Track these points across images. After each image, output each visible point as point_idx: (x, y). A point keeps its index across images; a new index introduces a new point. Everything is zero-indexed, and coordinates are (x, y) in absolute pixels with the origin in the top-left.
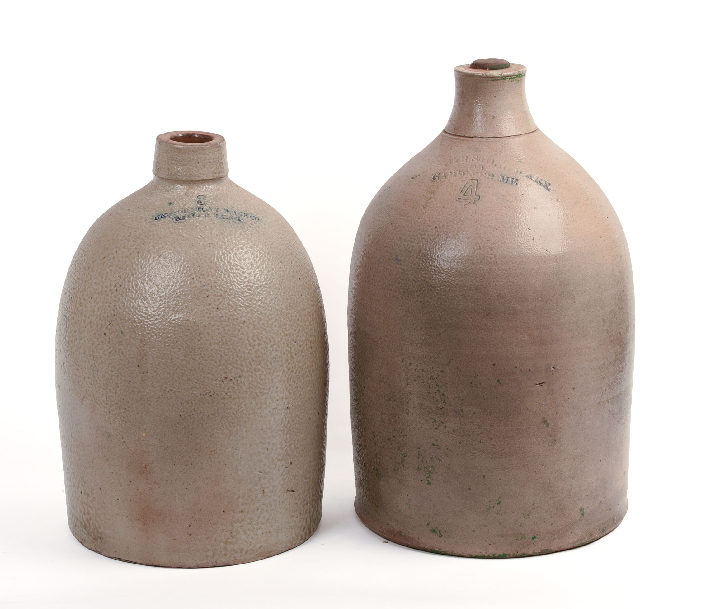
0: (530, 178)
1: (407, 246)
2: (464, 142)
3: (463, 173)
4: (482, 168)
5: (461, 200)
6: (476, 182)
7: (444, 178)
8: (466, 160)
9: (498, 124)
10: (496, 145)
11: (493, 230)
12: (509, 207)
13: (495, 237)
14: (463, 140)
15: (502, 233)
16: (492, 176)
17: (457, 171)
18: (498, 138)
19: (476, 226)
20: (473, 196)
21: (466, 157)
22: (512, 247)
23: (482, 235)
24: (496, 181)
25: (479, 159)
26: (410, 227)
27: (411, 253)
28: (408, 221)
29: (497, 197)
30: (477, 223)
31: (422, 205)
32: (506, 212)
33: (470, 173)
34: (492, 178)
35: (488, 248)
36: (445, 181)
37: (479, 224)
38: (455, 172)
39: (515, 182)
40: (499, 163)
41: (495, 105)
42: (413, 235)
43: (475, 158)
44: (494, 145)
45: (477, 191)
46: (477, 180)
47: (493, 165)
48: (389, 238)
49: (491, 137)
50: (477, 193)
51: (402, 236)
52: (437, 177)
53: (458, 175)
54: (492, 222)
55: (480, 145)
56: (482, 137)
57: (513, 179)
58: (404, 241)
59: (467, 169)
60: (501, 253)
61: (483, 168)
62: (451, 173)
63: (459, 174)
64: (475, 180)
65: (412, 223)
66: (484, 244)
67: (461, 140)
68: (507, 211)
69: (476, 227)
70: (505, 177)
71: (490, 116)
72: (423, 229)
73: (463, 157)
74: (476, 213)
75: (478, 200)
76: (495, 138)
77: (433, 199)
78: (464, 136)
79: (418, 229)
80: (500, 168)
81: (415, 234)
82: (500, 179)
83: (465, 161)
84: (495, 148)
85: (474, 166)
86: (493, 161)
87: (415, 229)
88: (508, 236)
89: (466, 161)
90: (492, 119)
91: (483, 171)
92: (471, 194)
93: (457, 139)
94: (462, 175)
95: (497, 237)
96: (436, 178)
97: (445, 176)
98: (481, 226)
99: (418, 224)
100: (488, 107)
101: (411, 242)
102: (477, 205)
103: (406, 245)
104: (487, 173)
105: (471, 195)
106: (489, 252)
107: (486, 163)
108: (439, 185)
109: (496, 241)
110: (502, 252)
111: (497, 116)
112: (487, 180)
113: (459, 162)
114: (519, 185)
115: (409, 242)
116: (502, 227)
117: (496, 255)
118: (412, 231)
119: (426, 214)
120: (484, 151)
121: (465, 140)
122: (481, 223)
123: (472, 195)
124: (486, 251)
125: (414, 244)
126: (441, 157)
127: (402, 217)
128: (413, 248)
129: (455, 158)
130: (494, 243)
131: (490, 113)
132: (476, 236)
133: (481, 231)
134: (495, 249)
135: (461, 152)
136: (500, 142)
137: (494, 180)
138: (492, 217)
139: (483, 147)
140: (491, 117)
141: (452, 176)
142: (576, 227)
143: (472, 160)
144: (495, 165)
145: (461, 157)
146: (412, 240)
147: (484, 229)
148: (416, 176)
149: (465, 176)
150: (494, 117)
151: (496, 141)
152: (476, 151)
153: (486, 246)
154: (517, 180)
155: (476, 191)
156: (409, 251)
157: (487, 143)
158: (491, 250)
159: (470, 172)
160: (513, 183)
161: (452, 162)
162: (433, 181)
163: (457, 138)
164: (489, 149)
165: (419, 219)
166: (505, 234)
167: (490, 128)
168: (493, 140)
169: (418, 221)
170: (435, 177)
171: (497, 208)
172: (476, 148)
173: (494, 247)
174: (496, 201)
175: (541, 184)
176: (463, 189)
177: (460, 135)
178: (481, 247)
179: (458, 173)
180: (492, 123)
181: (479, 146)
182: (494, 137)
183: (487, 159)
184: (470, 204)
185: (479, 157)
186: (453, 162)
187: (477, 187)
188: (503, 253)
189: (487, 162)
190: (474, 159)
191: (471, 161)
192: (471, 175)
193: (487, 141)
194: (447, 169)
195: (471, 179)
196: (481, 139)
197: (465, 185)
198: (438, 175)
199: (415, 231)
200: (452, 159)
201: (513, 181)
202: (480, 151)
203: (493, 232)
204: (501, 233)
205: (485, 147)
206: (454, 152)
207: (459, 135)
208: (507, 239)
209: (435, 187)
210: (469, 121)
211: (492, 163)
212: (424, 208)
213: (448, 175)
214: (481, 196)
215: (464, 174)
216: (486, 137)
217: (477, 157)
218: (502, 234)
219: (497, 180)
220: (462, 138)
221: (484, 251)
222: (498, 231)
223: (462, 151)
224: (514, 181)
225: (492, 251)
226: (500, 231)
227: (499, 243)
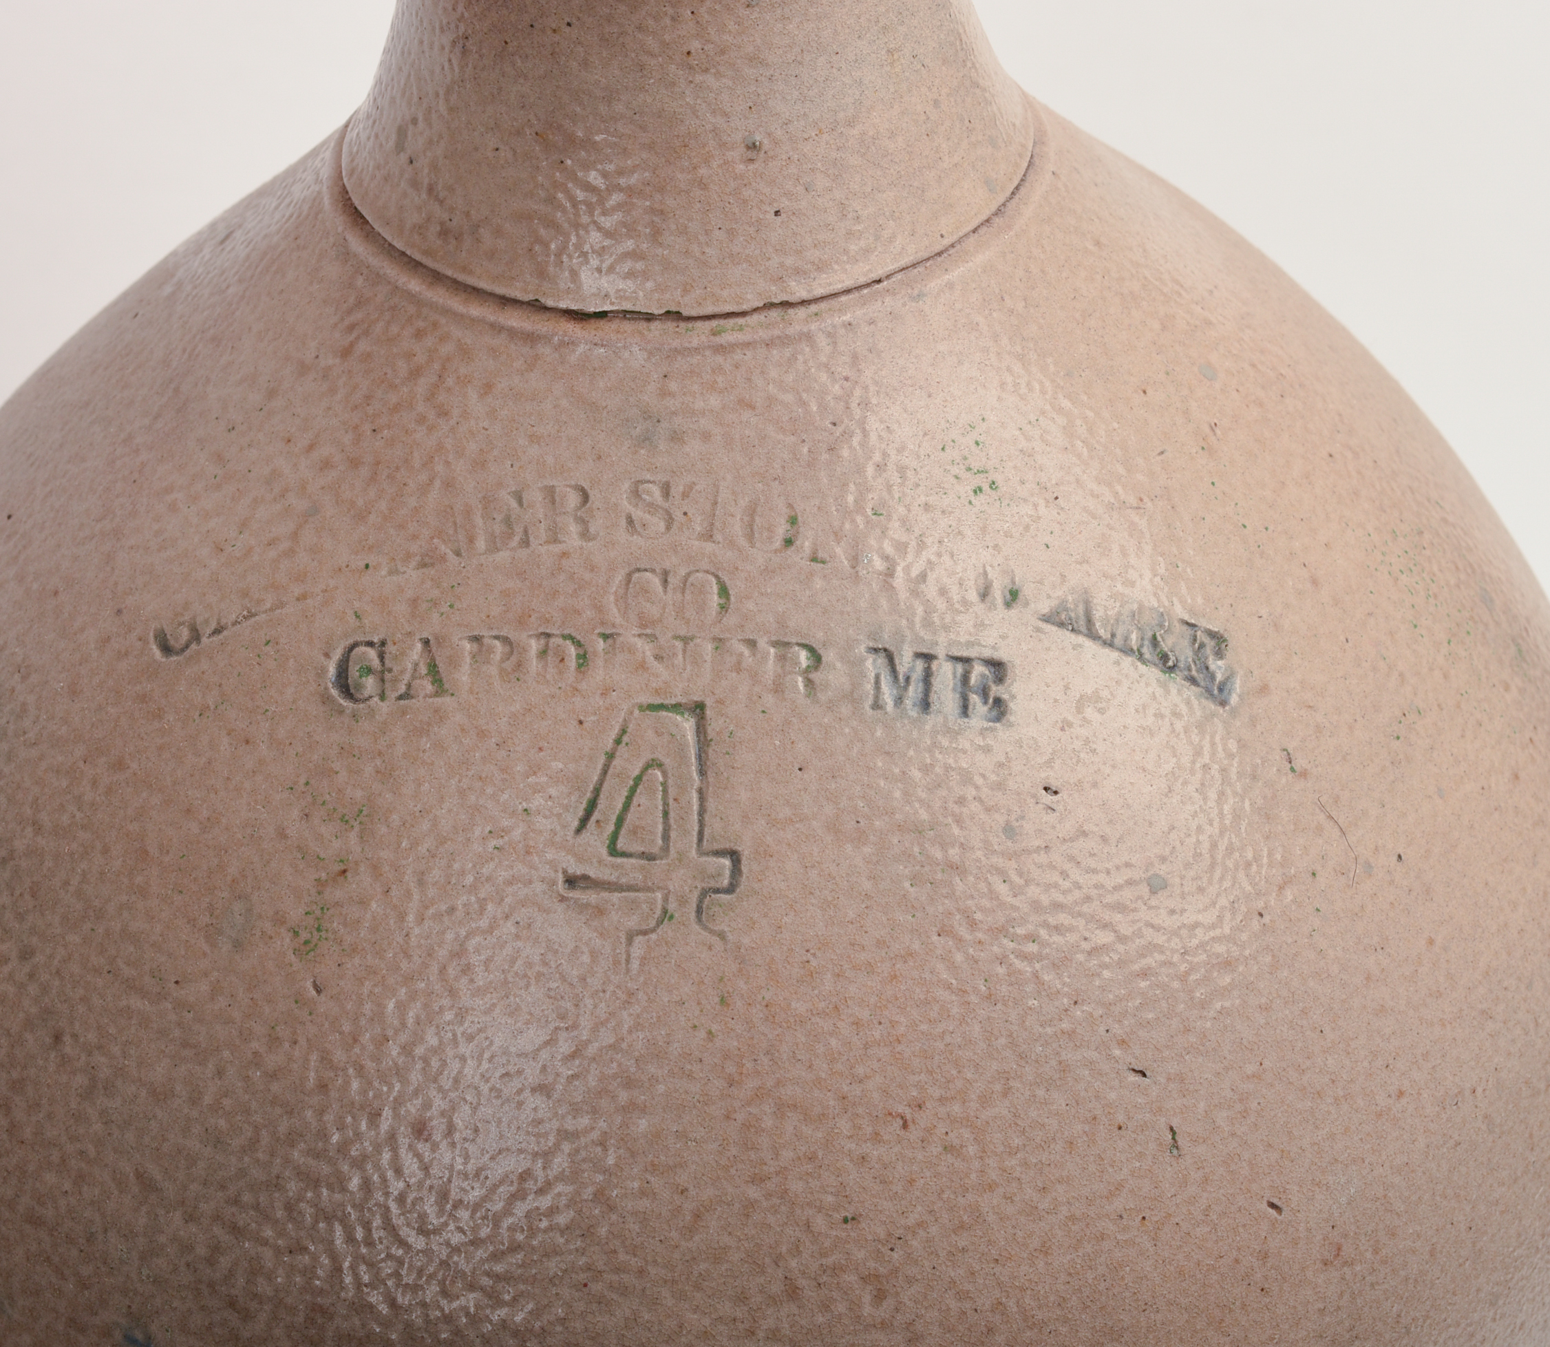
0: (1083, 627)
1: (211, 1262)
2: (537, 357)
3: (572, 651)
4: (715, 600)
5: (592, 897)
6: (688, 725)
7: (429, 688)
8: (582, 521)
9: (789, 195)
10: (790, 378)
11: (876, 1138)
12: (973, 924)
13: (898, 1188)
14: (531, 338)
15: (949, 1148)
16: (803, 657)
17: (521, 622)
18: (801, 312)
19: (740, 1117)
20: (681, 856)
21: (573, 499)
22: (1035, 1243)
23: (796, 1186)
24: (845, 710)
25: (678, 515)
26: (207, 1100)
27: (247, 1316)
28: (185, 1044)
29: (867, 850)
30: (751, 1084)
31: (279, 920)
32: (953, 967)
33: (631, 650)
34: (809, 683)
35: (850, 1278)
36: (440, 716)
37: (759, 1095)
38: (506, 640)
39: (984, 693)
40: (838, 536)
41: (753, 60)
42: (242, 1173)
43: (652, 507)
44: (773, 373)
45: (711, 804)
46: (698, 709)
47: (797, 558)
48: (55, 1157)
49: (745, 307)
50: (714, 826)
51: (155, 1172)
52: (369, 671)
53: (534, 665)
54: (860, 1070)
55: (673, 386)
56: (675, 316)
57: (966, 661)
58: (177, 1217)
59: (599, 609)
60: (954, 1304)
61: (724, 591)
62: (477, 639)
63: (543, 653)
64: (677, 708)
65: (220, 1073)
66: (824, 1254)
67: (512, 333)
68: (959, 957)
69: (746, 1126)
70: (905, 661)
71: (722, 145)
72: (323, 1135)
73: (550, 492)
74: (723, 1001)
75: (731, 889)
76: (774, 314)
77: (362, 880)
78: (537, 306)
79: (283, 1128)
80: (856, 578)
81: (257, 1174)
82: (869, 687)
83: (574, 528)
84: (789, 398)
85: (656, 581)
86: (793, 521)
87: (257, 1129)
88: (992, 1162)
89: (585, 535)
90: (741, 167)
91: (731, 620)
92: (666, 837)
93: (474, 321)
94: (572, 663)
95: (911, 1182)
96: (359, 687)
97: (433, 668)
98: (782, 1109)
99: (275, 1087)
100: (710, 80)
101: (236, 1230)
102: (722, 936)
103: (201, 1251)
104: (762, 643)
105: (666, 849)
106: (867, 1310)
107: (742, 542)
108: (400, 750)
109: (911, 1220)
110: (962, 1296)
111: (776, 143)
112: (769, 700)
113: (526, 543)
114: (1017, 708)
115: (217, 1230)
116: (942, 1100)
117: (919, 1327)
118: (236, 1143)
119: (324, 1004)
120: (706, 436)
121: (547, 339)
122: (779, 1083)
123: (676, 844)
124: (841, 1308)
125: (268, 1254)
126: (373, 478)
127: (136, 1002)
128: (263, 1287)
129: (488, 502)
130: (894, 1241)
131: (720, 121)
132: (753, 1193)
133: (787, 1154)
134: (910, 1281)
135: (534, 451)
136: (822, 341)
137: (822, 697)
138: (857, 1024)
139: (699, 405)
140: (730, 155)
141: (493, 671)
142: (1431, 942)
143: (630, 521)
144: (814, 559)
145: (535, 496)
146: (242, 1219)
147: (807, 1130)
148: (196, 636)
149: (599, 673)
150: (753, 147)
151: (785, 341)
152: (646, 440)
153: (836, 1270)
154: (998, 667)
155: (702, 811)
156: (232, 1304)
157: (719, 359)
158: (880, 1297)
159: (629, 635)
160: (975, 698)
161: (471, 540)
162: (341, 712)
163: (475, 310)
164: (747, 415)
165: (274, 1041)
166: (972, 1150)
167: (731, 233)
168: (763, 334)
169: (273, 1060)
170: (354, 672)
171: (880, 943)
172: (647, 415)
173: (895, 1271)
174: (867, 885)
175: (1164, 658)
176: (597, 791)
177: (500, 290)
178: (802, 1282)
179: (534, 646)
180: (747, 193)
181: (664, 393)
182: (770, 306)
183: (743, 503)
184: (666, 929)
185: (677, 490)
186: (481, 544)
187: (702, 773)
188: (967, 1305)
189: (750, 537)
190: (638, 514)
191: (622, 535)
192: (642, 666)
193: (720, 349)
194: (435, 603)
195: (645, 699)
196: (670, 325)
197: (611, 756)
198: (372, 653)
199: (254, 1143)
200: (468, 512)
201: (965, 679)
202: (677, 437)
203: (875, 1152)
204: (935, 1149)
205: (714, 401)
206: (472, 447)
207: (483, 285)
208: (991, 1187)
209: (369, 770)
210: (556, 185)
211: (789, 542)
212: (306, 949)
213: (454, 662)
214: (746, 850)
215: (584, 659)
216: (709, 310)
217: (666, 491)
218: (950, 1158)
219: (852, 697)
220: (514, 320)
221: (826, 1307)
222: (914, 1134)
223: (534, 439)
224: (973, 680)
225: (889, 1303)
226: (929, 1130)
227: (934, 1230)
